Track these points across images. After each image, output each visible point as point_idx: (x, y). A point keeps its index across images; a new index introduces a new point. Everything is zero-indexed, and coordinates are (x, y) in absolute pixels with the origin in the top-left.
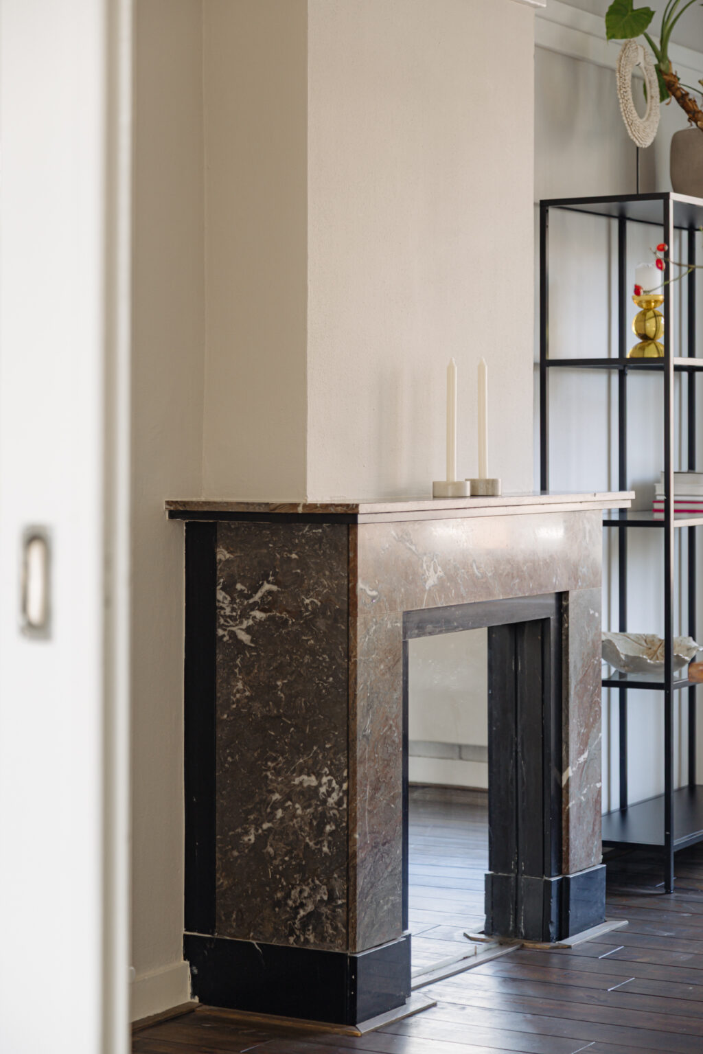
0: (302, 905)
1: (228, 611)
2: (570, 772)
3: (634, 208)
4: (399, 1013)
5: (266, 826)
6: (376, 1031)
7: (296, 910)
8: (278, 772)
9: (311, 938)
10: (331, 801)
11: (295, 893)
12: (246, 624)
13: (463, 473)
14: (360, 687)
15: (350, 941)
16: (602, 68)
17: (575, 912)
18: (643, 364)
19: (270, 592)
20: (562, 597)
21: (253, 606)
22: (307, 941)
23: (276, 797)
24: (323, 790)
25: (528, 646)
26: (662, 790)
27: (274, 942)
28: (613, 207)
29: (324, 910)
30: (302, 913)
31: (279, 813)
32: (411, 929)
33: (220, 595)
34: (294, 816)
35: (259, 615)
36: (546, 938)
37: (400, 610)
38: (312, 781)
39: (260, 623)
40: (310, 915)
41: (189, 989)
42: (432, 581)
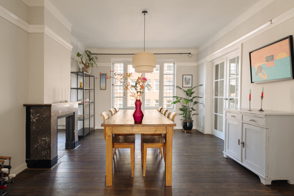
0: (43, 154)
1: (32, 118)
2: (75, 131)
3: (79, 73)
4: (56, 165)
5: (38, 145)
6: (54, 168)
7: (42, 155)
8: (40, 138)
9: (45, 158)
10: (47, 141)
11: (42, 153)
12: (35, 119)
13: (64, 100)
14: (52, 126)
15: (50, 157)
16: (76, 60)
17: (75, 145)
18: (80, 89)
19: (39, 115)
20: (74, 113)
21: (36, 117)
22: (44, 158)
23: (40, 141)
24: (46, 139)
25: (71, 118)
26: (83, 127)
27: (39, 159)
28: (76, 73)
29: (46, 154)
30: (43, 155)
31: (40, 143)
32: (58, 153)
33: (31, 116)
34: (42, 143)
35: (37, 118)
36: (73, 149)
37: (57, 116)
38: (45, 138)
39: (37, 119)
40: (44, 155)
41: (26, 166)
42: (60, 112)
